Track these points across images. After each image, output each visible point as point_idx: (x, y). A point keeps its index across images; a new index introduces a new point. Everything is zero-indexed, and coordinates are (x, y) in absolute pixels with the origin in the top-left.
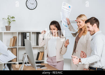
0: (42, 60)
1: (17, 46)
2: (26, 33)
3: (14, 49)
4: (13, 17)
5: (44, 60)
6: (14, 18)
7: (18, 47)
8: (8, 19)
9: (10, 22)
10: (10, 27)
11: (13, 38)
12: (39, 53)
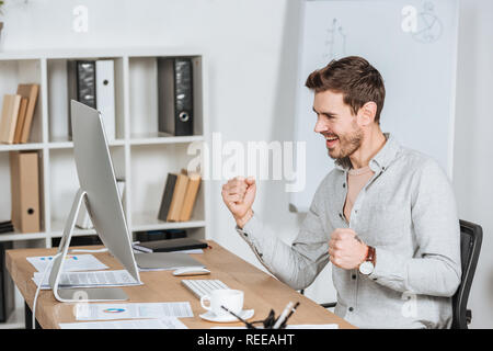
0: (191, 217)
1: (39, 140)
2: (93, 63)
3: (23, 156)
5: (202, 218)
7: (45, 146)
11: (18, 93)
12: (172, 181)
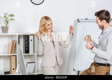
1: (16, 53)
2: (28, 36)
3: (12, 57)
4: (12, 15)
6: (14, 16)
8: (5, 17)
9: (7, 22)
10: (8, 28)
11: (12, 42)
